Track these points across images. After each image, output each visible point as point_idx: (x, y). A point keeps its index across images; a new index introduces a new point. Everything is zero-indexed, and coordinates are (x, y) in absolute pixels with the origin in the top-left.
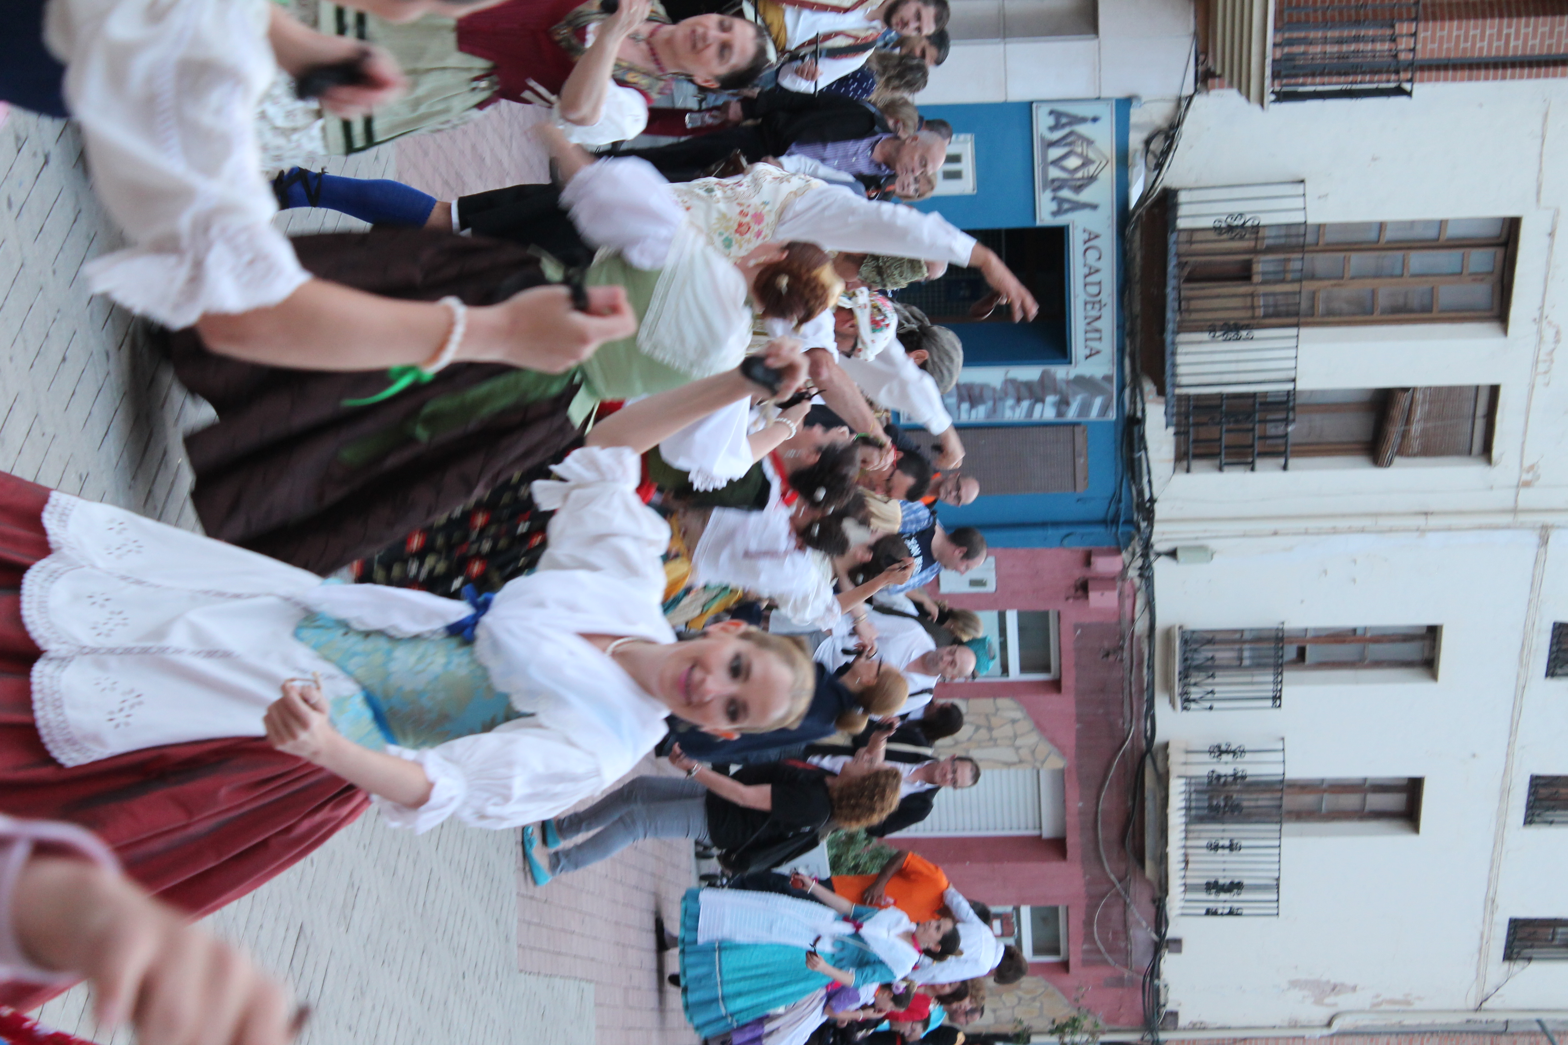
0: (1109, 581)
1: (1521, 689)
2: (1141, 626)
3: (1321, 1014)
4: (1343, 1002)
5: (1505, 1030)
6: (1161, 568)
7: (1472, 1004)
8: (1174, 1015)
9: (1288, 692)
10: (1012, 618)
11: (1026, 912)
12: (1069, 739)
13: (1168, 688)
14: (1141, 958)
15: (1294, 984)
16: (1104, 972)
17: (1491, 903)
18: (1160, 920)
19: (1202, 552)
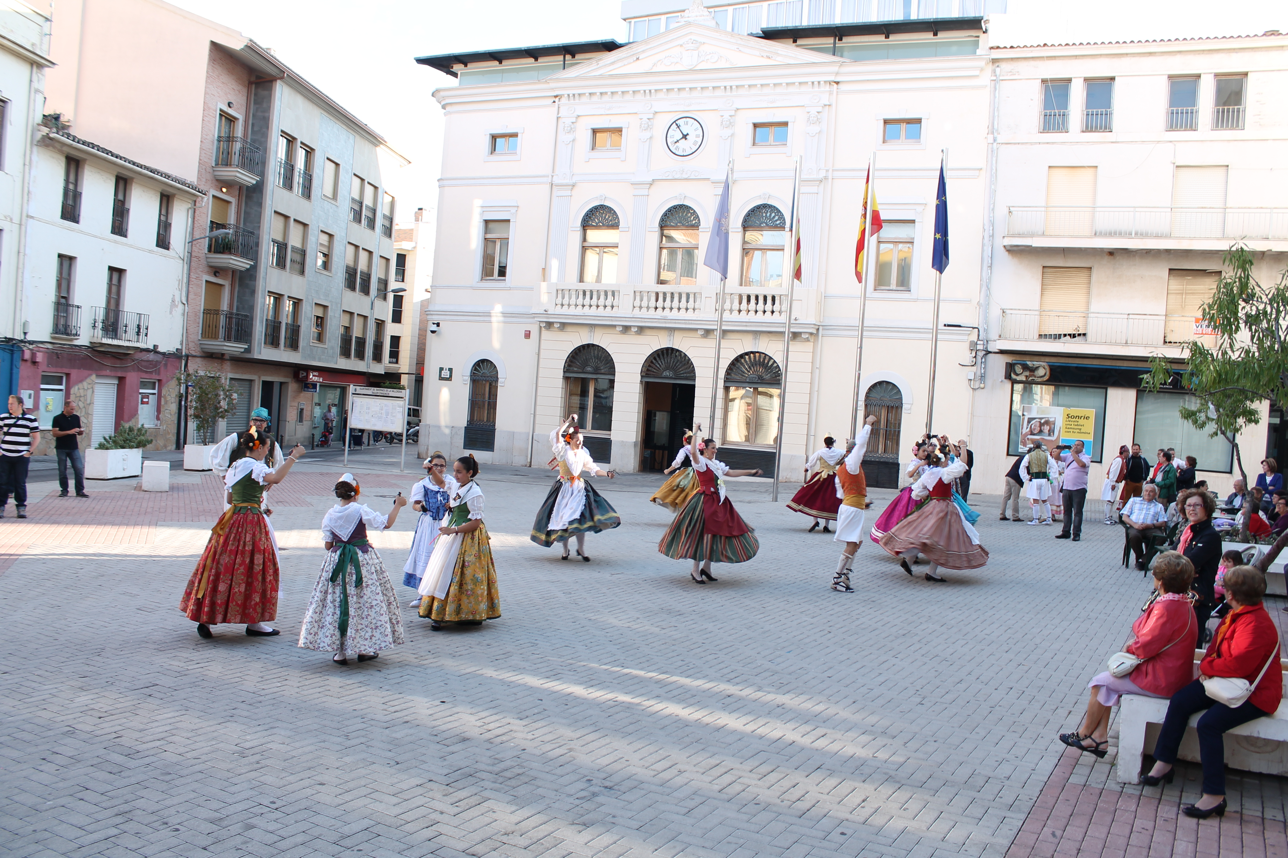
0: (33, 355)
1: (82, 232)
2: (50, 346)
3: (181, 306)
4: (177, 299)
5: (190, 253)
6: (29, 338)
7: (182, 262)
8: (177, 349)
9: (76, 303)
10: (43, 386)
11: (141, 391)
12: (87, 372)
13: (71, 340)
14: (159, 358)
15: (171, 313)
16: (162, 369)
17: (150, 251)
18: (147, 350)
19: (25, 324)
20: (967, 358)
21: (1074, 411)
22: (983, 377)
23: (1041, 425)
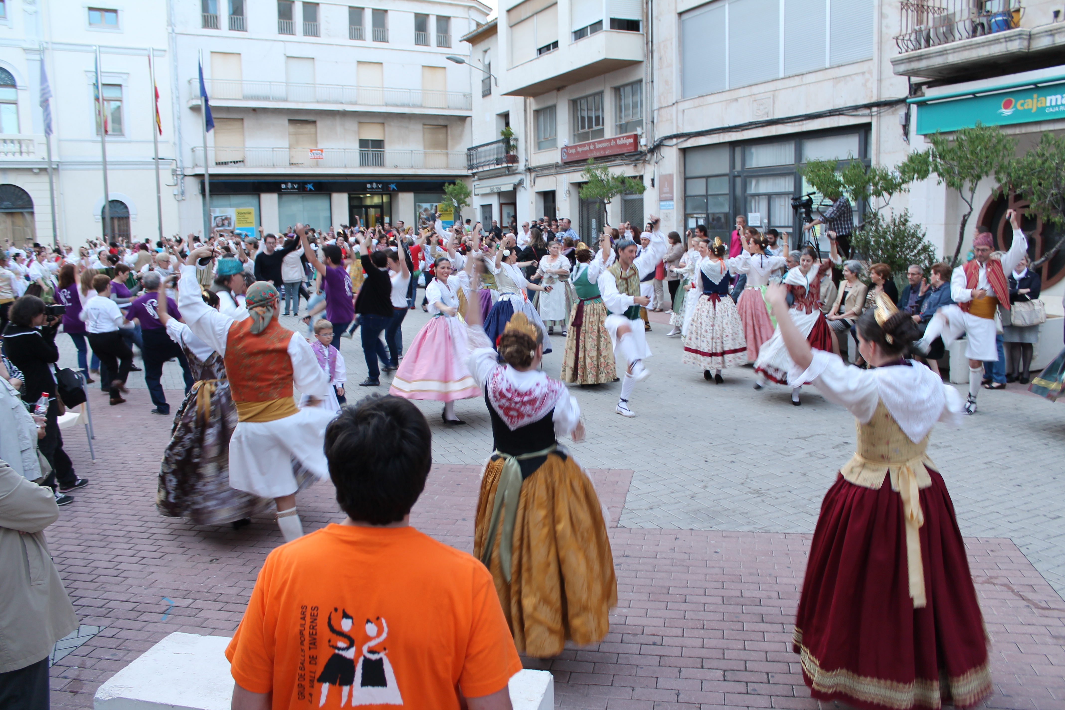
20: (171, 181)
21: (242, 210)
22: (183, 193)
23: (223, 220)
